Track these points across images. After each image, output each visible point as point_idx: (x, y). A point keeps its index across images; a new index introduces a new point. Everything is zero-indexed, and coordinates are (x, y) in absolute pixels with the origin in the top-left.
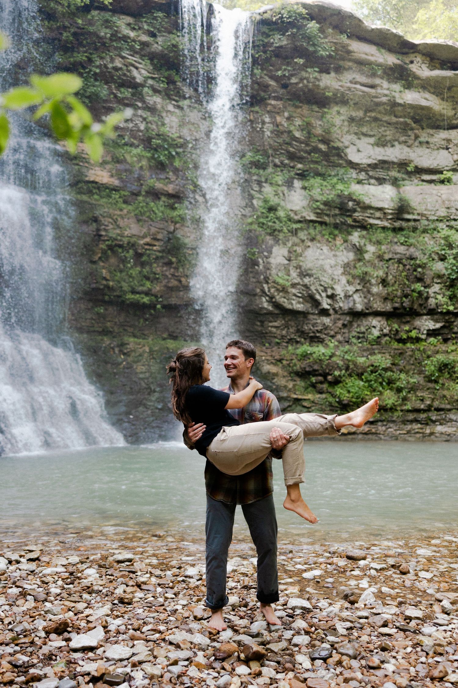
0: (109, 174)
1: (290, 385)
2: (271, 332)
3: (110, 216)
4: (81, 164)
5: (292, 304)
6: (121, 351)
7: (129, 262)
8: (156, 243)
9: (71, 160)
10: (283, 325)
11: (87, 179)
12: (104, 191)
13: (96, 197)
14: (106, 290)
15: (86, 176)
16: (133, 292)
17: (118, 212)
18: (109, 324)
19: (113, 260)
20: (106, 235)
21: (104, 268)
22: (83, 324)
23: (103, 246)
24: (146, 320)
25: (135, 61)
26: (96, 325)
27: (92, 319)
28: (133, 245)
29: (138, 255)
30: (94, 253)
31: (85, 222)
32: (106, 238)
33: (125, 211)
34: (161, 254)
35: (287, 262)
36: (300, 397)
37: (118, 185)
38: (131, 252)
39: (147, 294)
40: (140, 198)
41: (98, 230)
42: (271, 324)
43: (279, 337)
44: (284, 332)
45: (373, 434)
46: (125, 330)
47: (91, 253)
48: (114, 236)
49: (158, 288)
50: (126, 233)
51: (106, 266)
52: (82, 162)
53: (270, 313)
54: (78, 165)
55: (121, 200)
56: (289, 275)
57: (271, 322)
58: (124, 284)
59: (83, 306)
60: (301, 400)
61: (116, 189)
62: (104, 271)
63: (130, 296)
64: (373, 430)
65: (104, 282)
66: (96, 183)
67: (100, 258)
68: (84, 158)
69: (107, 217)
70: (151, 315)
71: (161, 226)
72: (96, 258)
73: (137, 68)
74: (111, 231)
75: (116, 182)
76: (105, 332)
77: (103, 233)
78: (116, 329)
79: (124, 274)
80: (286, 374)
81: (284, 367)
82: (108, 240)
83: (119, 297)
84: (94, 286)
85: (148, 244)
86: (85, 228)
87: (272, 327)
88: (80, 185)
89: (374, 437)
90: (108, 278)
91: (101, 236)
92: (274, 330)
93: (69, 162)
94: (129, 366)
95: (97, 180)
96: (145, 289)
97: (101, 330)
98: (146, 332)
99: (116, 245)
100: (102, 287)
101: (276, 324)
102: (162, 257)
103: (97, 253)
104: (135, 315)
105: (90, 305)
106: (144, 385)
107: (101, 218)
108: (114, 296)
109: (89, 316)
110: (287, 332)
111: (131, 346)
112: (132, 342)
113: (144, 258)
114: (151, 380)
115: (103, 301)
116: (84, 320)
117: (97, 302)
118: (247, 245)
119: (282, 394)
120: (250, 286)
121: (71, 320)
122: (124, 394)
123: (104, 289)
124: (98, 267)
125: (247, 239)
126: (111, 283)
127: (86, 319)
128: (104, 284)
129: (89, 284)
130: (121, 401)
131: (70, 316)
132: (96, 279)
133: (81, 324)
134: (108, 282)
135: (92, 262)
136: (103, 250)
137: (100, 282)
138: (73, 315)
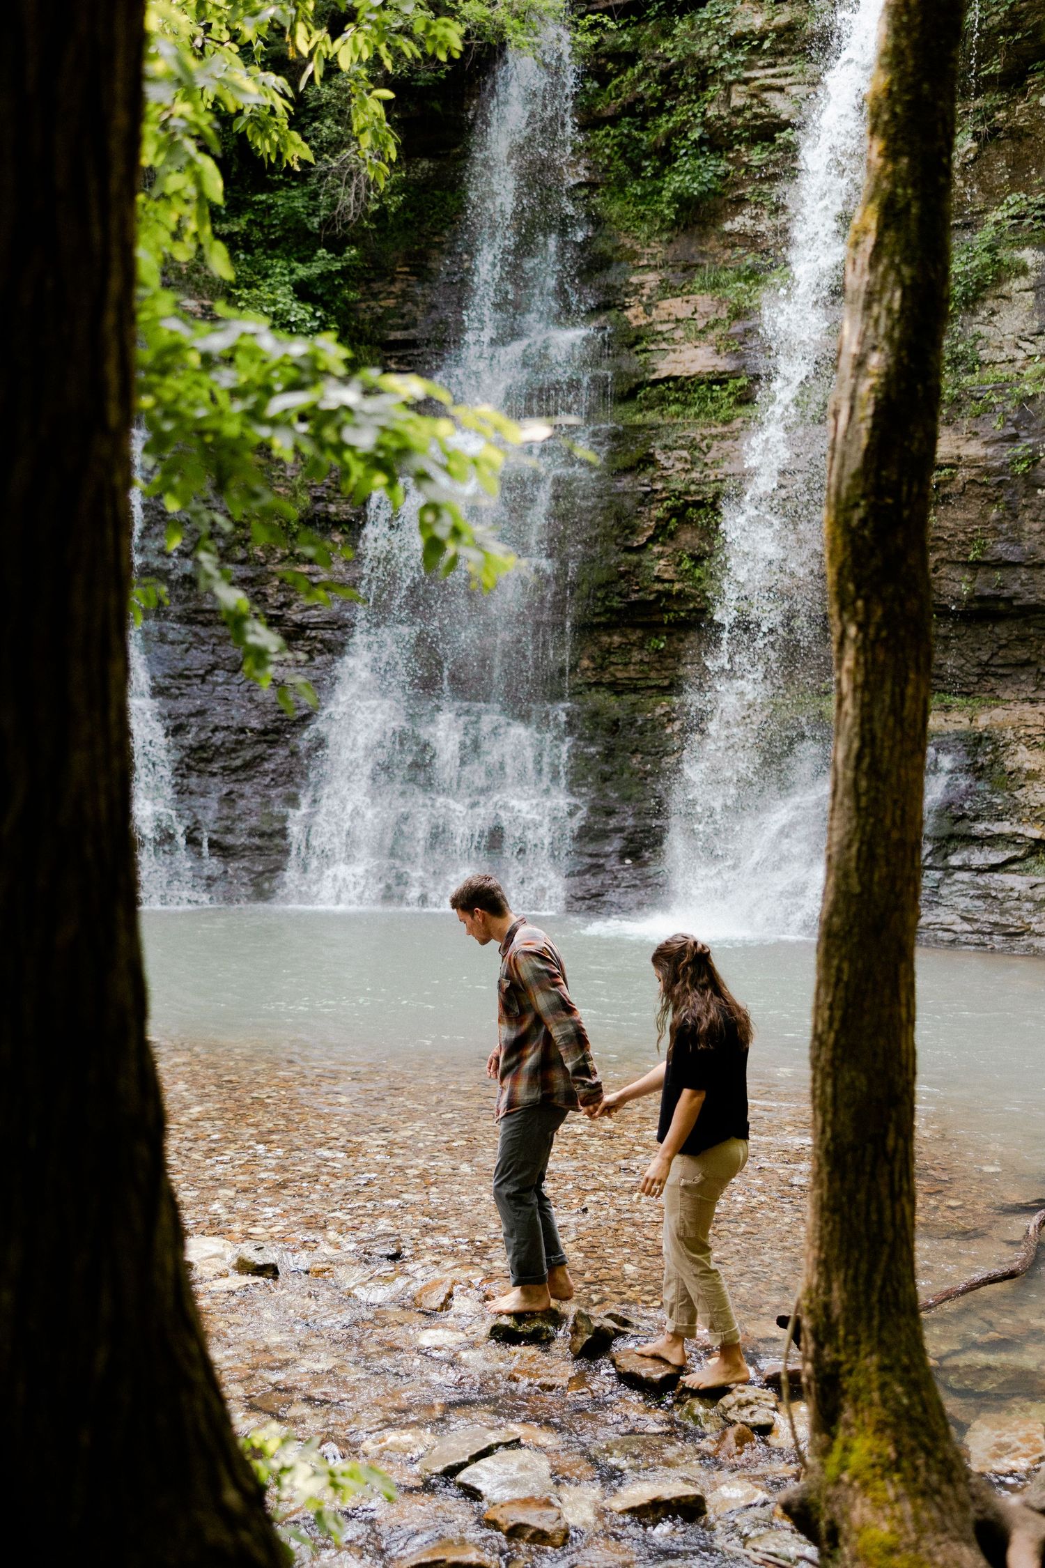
0: (711, 349)
3: (693, 446)
4: (653, 347)
9: (631, 346)
11: (653, 377)
12: (695, 391)
13: (674, 408)
14: (663, 602)
15: (654, 371)
17: (720, 429)
19: (686, 537)
20: (664, 489)
21: (660, 556)
22: (619, 675)
23: (658, 513)
25: (773, 76)
26: (653, 674)
27: (642, 662)
30: (634, 530)
31: (628, 470)
32: (664, 495)
33: (737, 423)
37: (729, 368)
41: (652, 481)
47: (627, 531)
48: (680, 487)
50: (714, 474)
51: (669, 550)
52: (653, 342)
54: (645, 351)
55: (731, 400)
59: (616, 640)
61: (720, 380)
62: (662, 562)
65: (658, 586)
66: (675, 379)
67: (652, 539)
68: (660, 333)
69: (682, 447)
72: (642, 540)
73: (781, 89)
74: (676, 476)
75: (724, 364)
77: (659, 486)
82: (668, 498)
84: (634, 597)
86: (625, 483)
88: (641, 394)
90: (666, 576)
91: (656, 491)
93: (625, 351)
95: (676, 373)
97: (666, 683)
99: (687, 505)
100: (652, 597)
103: (645, 530)
105: (635, 636)
107: (660, 456)
108: (690, 611)
109: (636, 656)
115: (661, 624)
116: (620, 667)
117: (653, 629)
118: (1014, 438)
119: (1005, 827)
120: (1026, 545)
121: (587, 669)
122: (637, 815)
123: (658, 600)
124: (646, 558)
125: (1016, 424)
126: (677, 586)
127: (626, 664)
128: (657, 591)
129: (619, 594)
130: (621, 830)
131: (585, 663)
132: (637, 584)
133: (613, 675)
134: (667, 585)
135: (629, 550)
136: (659, 520)
137: (646, 588)
138: (592, 659)
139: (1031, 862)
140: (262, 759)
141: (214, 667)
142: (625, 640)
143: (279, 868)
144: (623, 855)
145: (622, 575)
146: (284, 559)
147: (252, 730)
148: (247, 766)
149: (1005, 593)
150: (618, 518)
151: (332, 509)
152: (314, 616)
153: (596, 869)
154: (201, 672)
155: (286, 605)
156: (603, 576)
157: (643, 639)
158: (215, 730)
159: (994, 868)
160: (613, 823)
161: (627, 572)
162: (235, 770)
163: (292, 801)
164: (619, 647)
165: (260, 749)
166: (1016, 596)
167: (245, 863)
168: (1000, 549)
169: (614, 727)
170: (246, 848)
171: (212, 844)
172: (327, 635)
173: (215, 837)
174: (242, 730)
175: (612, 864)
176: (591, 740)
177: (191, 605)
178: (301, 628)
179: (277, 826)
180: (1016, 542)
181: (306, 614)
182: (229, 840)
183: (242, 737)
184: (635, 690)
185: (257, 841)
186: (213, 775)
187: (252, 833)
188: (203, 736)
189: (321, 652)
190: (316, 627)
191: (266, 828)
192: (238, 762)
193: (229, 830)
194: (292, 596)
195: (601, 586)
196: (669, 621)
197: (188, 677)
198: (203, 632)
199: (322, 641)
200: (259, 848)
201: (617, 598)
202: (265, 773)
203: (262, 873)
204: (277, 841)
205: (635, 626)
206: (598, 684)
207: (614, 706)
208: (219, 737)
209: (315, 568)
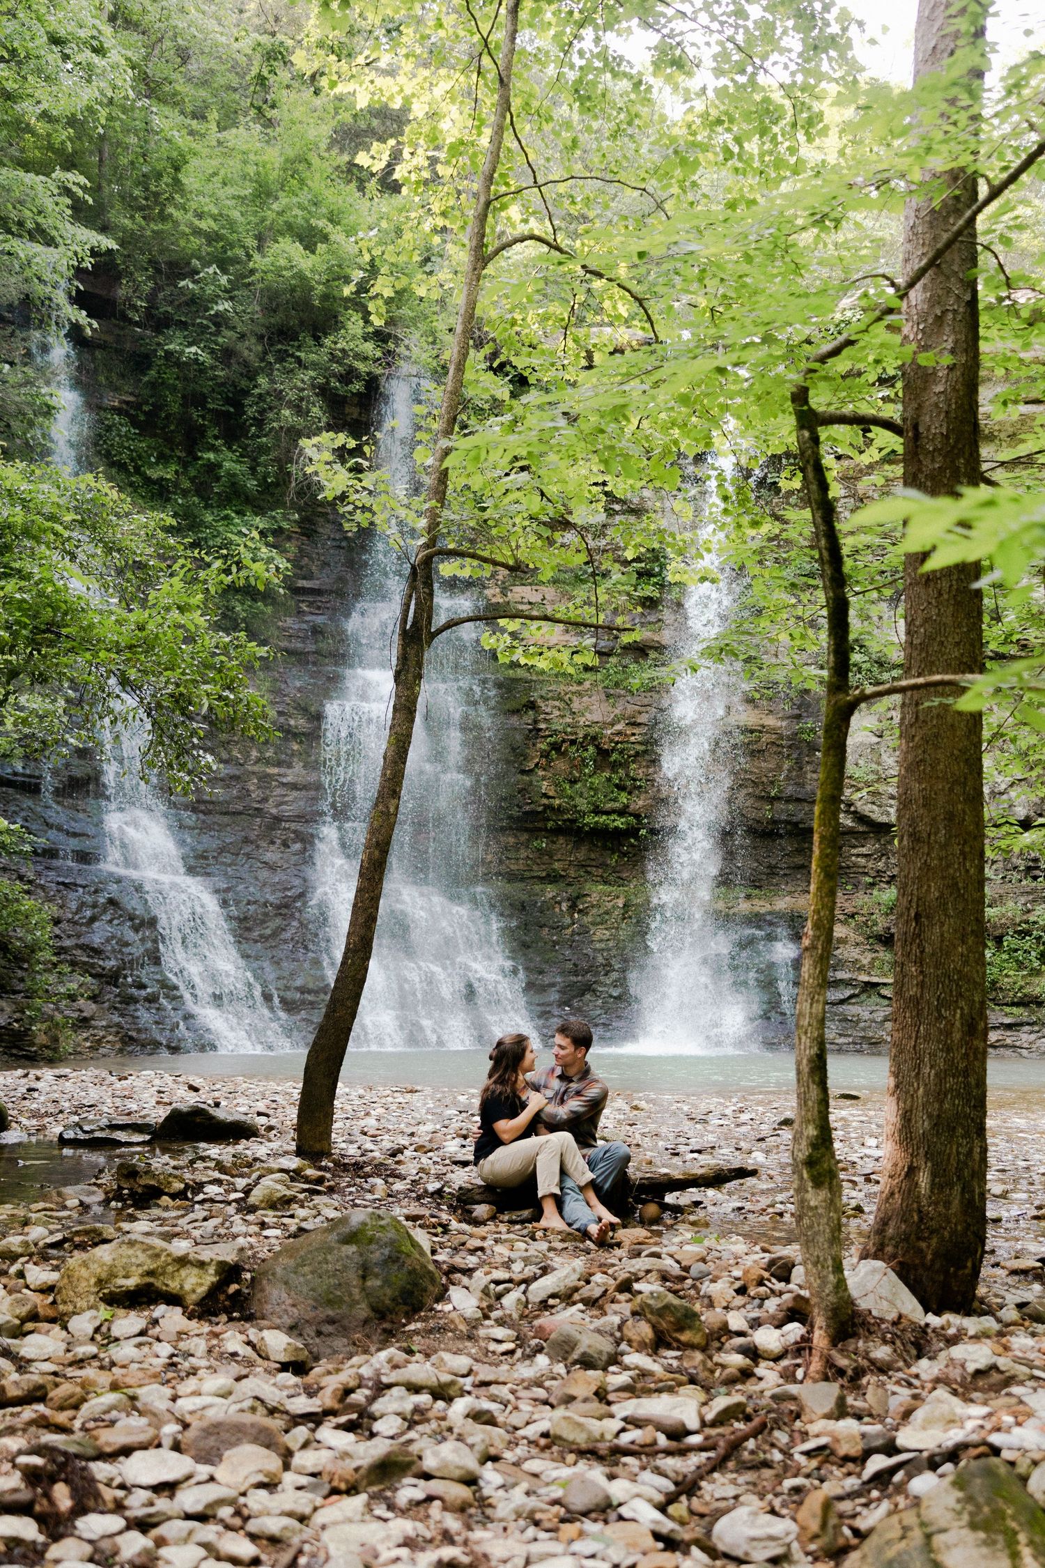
1: (866, 960)
2: (855, 865)
3: (560, 698)
5: (888, 814)
6: (573, 907)
7: (587, 766)
8: (636, 731)
10: (876, 851)
14: (549, 813)
16: (597, 811)
17: (575, 688)
18: (556, 865)
19: (561, 765)
20: (548, 729)
21: (544, 779)
22: (513, 867)
23: (543, 746)
24: (625, 854)
26: (535, 868)
27: (528, 858)
28: (594, 738)
29: (603, 753)
30: (526, 757)
31: (516, 712)
32: (548, 733)
33: (587, 684)
34: (643, 748)
35: (877, 740)
36: (875, 980)
38: (591, 749)
39: (622, 812)
40: (613, 660)
41: (536, 722)
42: (854, 851)
43: (873, 873)
44: (881, 865)
45: (1006, 1046)
46: (589, 873)
47: (521, 759)
48: (560, 728)
49: (641, 803)
50: (582, 720)
51: (549, 775)
53: (851, 832)
56: (879, 764)
57: (854, 847)
58: (578, 801)
59: (511, 840)
60: (877, 984)
62: (545, 784)
63: (590, 820)
64: (1009, 1041)
65: (545, 801)
67: (538, 765)
69: (553, 699)
70: (632, 846)
71: (646, 701)
72: (531, 765)
74: (554, 720)
76: (553, 878)
77: (543, 726)
78: (572, 873)
79: (578, 786)
80: (861, 939)
81: (858, 927)
82: (551, 736)
83: (573, 821)
84: (527, 808)
85: (619, 733)
86: (514, 721)
87: (858, 855)
89: (1009, 1052)
90: (552, 793)
91: (540, 729)
92: (862, 861)
94: (584, 931)
96: (617, 805)
97: (543, 874)
98: (624, 875)
99: (565, 742)
100: (541, 809)
101: (864, 850)
102: (645, 752)
103: (533, 758)
104: (605, 848)
105: (524, 837)
106: (600, 960)
107: (540, 703)
108: (564, 821)
109: (523, 853)
110: (886, 864)
111: (594, 898)
112: (596, 891)
113: (614, 756)
114: (614, 952)
115: (546, 830)
116: (514, 860)
117: (534, 832)
118: (798, 717)
119: (841, 975)
120: (808, 788)
121: (492, 862)
122: (562, 973)
123: (544, 811)
124: (534, 778)
125: (799, 707)
126: (557, 802)
127: (517, 859)
128: (544, 805)
129: (518, 806)
130: (553, 985)
131: (492, 857)
132: (530, 798)
133: (509, 867)
134: (550, 800)
135: (523, 772)
136: (542, 751)
137: (537, 802)
138: (496, 854)
139: (863, 997)
140: (281, 929)
141: (222, 850)
142: (517, 841)
145: (519, 791)
146: (258, 760)
147: (271, 905)
148: (275, 934)
149: (795, 819)
150: (514, 749)
151: (292, 722)
152: (288, 810)
155: (265, 800)
156: (506, 791)
157: (530, 840)
158: (247, 903)
159: (842, 1002)
160: (546, 979)
161: (522, 789)
162: (268, 938)
164: (513, 846)
165: (280, 920)
166: (801, 822)
168: (790, 790)
169: (522, 907)
170: (303, 1002)
171: (283, 1001)
172: (299, 826)
173: (280, 994)
174: (265, 904)
175: (556, 1010)
176: (510, 917)
178: (278, 819)
180: (802, 785)
181: (282, 808)
182: (292, 996)
183: (266, 910)
184: (523, 879)
186: (256, 941)
187: (303, 990)
188: (243, 908)
189: (295, 841)
190: (289, 819)
191: (311, 986)
192: (268, 932)
193: (287, 988)
194: (268, 792)
195: (505, 799)
196: (550, 828)
197: (206, 858)
198: (207, 819)
199: (295, 832)
200: (311, 1003)
201: (516, 809)
202: (285, 942)
205: (524, 830)
206: (497, 873)
207: (516, 890)
208: (252, 909)
209: (282, 771)
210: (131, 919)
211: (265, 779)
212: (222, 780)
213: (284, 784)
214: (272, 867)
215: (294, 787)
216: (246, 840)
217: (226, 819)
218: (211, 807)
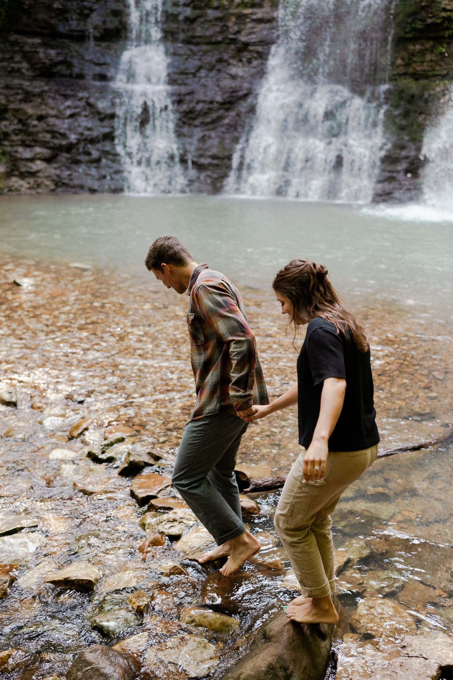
14: (446, 24)
22: (418, 68)
26: (438, 68)
27: (431, 61)
59: (417, 47)
65: (444, 14)
84: (429, 21)
90: (449, 8)
97: (445, 73)
100: (439, 21)
105: (429, 45)
109: (428, 57)
115: (444, 37)
116: (419, 64)
117: (440, 40)
121: (400, 65)
123: (443, 23)
127: (422, 62)
128: (444, 18)
129: (421, 20)
131: (399, 62)
132: (432, 13)
133: (414, 69)
134: (449, 13)
137: (437, 15)
138: (403, 59)
140: (221, 118)
141: (200, 68)
142: (423, 48)
143: (225, 176)
144: (407, 171)
145: (423, 8)
147: (217, 102)
148: (213, 122)
152: (253, 38)
153: (391, 179)
154: (193, 71)
155: (238, 32)
156: (413, 9)
157: (433, 47)
158: (198, 102)
160: (404, 153)
161: (426, 6)
162: (207, 124)
163: (236, 140)
164: (419, 52)
165: (221, 112)
167: (209, 173)
169: (412, 99)
170: (210, 165)
171: (194, 163)
172: (260, 49)
173: (195, 159)
174: (212, 102)
175: (401, 176)
176: (397, 107)
177: (190, 34)
178: (246, 45)
179: (226, 153)
181: (250, 37)
182: (203, 161)
183: (211, 106)
184: (427, 77)
185: (216, 162)
186: (196, 126)
187: (214, 157)
188: (191, 105)
189: (256, 58)
190: (254, 44)
191: (221, 155)
192: (209, 120)
193: (201, 156)
194: (242, 26)
195: (409, 16)
196: (449, 35)
197: (187, 74)
198: (194, 48)
199: (257, 52)
200: (217, 165)
201: (419, 22)
202: (223, 126)
203: (216, 179)
204: (226, 161)
205: (428, 39)
206: (405, 74)
207: (413, 87)
208: (199, 107)
209: (255, 10)
210: (99, 113)
211: (241, 18)
212: (210, 21)
213: (254, 20)
214: (234, 77)
215: (260, 21)
216: (220, 61)
217: (208, 47)
218: (199, 40)
